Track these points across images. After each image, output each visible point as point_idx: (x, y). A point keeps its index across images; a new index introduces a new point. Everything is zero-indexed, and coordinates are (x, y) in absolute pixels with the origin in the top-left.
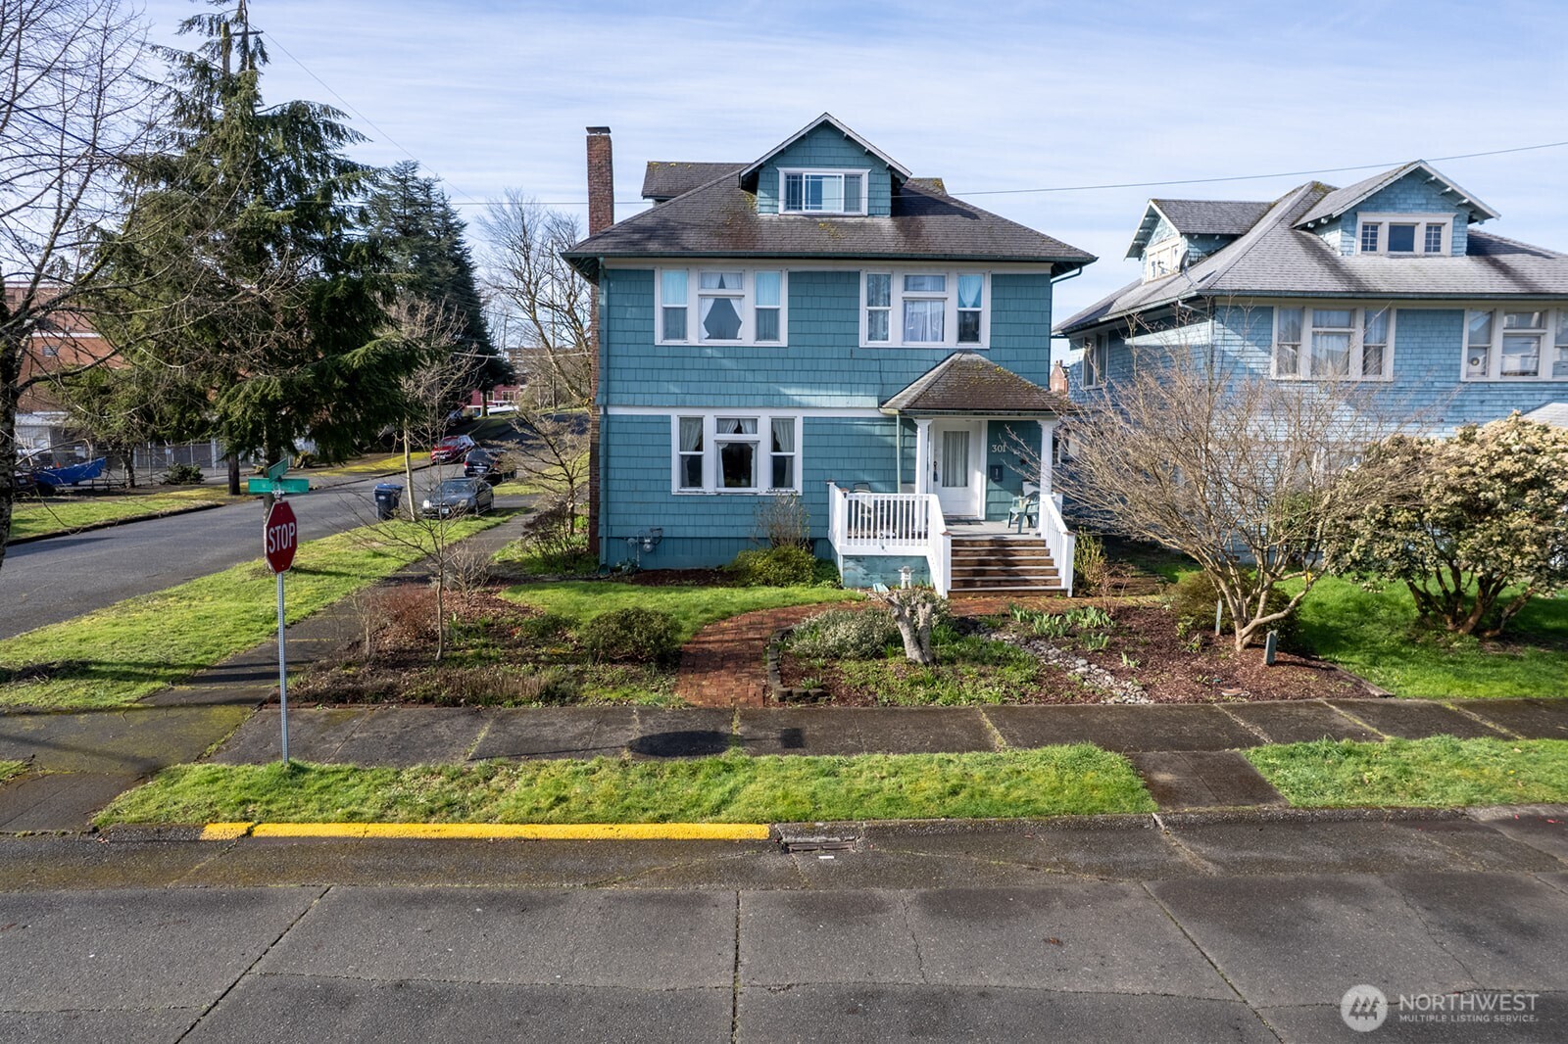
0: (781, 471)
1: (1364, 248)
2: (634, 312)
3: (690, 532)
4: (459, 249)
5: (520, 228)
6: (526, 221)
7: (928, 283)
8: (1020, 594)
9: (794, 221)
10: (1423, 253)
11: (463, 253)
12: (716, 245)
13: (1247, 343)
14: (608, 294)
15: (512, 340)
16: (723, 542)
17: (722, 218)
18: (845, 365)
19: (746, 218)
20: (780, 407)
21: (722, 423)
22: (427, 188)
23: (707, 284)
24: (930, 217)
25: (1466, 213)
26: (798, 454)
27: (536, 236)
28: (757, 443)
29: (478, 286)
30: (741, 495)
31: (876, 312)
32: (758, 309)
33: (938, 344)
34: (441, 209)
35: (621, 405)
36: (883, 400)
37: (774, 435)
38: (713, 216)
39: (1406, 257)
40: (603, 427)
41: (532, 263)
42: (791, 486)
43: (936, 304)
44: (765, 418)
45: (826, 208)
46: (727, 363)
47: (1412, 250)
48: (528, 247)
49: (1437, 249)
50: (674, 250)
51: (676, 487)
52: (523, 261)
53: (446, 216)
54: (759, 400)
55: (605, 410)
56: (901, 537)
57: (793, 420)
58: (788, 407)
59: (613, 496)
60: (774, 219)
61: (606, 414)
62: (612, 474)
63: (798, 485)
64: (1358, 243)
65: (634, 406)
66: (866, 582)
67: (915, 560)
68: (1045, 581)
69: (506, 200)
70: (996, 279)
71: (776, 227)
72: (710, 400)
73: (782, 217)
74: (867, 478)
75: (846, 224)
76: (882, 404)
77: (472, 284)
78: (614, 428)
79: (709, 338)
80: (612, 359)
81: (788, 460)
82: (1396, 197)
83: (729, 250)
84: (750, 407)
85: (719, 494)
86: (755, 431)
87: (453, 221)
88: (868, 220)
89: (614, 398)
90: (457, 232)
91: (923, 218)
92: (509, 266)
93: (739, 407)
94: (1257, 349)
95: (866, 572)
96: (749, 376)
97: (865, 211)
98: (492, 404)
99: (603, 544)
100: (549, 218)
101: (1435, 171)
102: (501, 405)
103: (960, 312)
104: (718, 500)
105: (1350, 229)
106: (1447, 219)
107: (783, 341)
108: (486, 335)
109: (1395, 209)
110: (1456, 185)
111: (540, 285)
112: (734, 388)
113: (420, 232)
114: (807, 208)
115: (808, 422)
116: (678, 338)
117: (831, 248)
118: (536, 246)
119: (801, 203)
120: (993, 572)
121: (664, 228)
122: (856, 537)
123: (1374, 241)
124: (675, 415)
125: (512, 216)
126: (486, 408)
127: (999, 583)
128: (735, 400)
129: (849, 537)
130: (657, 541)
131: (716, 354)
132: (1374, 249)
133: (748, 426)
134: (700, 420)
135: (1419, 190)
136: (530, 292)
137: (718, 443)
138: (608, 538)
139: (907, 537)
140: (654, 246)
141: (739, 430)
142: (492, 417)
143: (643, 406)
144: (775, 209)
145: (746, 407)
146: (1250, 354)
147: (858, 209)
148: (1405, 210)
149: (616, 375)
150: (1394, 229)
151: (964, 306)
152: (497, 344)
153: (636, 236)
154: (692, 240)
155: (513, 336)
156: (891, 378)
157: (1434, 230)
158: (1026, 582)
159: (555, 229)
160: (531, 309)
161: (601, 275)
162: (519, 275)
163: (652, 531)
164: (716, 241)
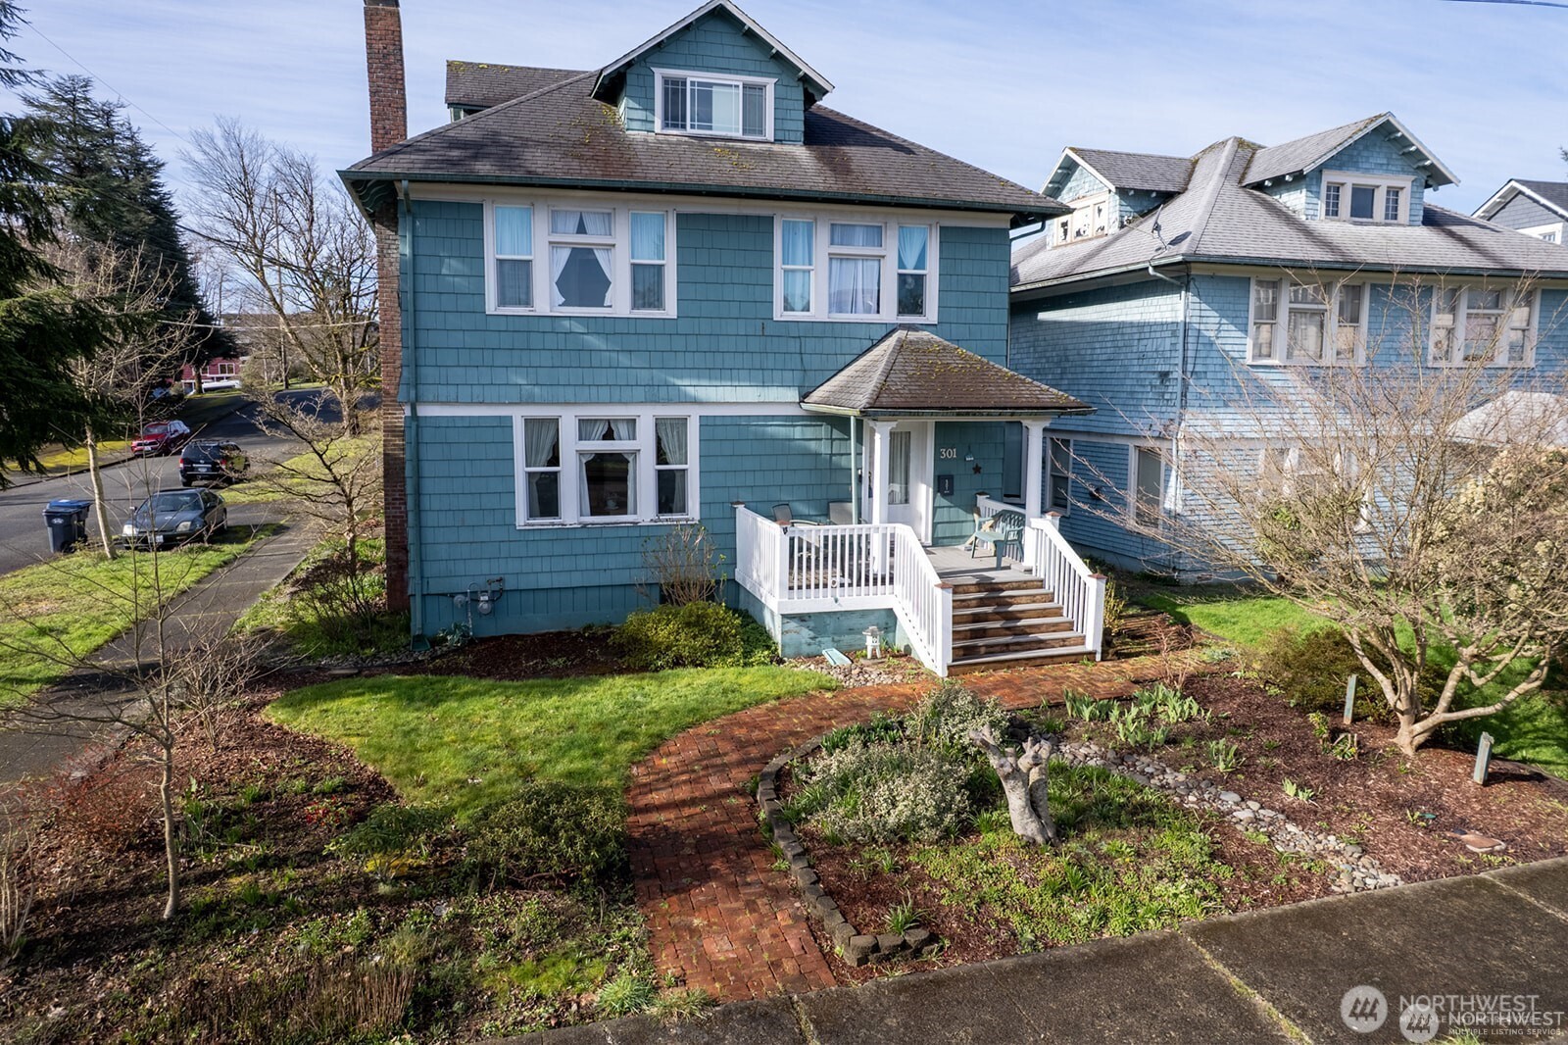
0: (669, 492)
1: (1327, 214)
2: (455, 265)
3: (545, 582)
4: (157, 194)
5: (239, 168)
6: (246, 161)
7: (860, 235)
8: (1038, 662)
9: (679, 143)
10: (1384, 221)
11: (162, 199)
12: (577, 171)
13: (1224, 321)
14: (413, 237)
15: (229, 306)
16: (591, 593)
17: (576, 135)
18: (755, 344)
19: (609, 135)
20: (669, 402)
21: (585, 427)
22: (107, 114)
23: (560, 227)
24: (853, 148)
25: (1423, 176)
26: (693, 467)
27: (260, 179)
28: (635, 453)
29: (184, 239)
30: (615, 526)
31: (793, 271)
32: (635, 266)
33: (873, 317)
34: (129, 143)
35: (437, 402)
36: (805, 390)
37: (659, 441)
38: (563, 131)
39: (1367, 224)
40: (411, 435)
41: (256, 210)
42: (683, 510)
43: (870, 263)
44: (646, 417)
45: (718, 129)
46: (594, 341)
47: (1372, 217)
48: (251, 192)
49: (1395, 217)
50: (517, 174)
51: (521, 518)
52: (245, 210)
53: (136, 151)
54: (639, 392)
55: (414, 409)
56: (859, 585)
57: (685, 420)
58: (680, 402)
59: (429, 536)
60: (650, 139)
61: (414, 416)
62: (426, 503)
63: (694, 510)
64: (1322, 207)
65: (457, 402)
66: (813, 649)
67: (876, 614)
68: (1064, 640)
69: (218, 133)
70: (945, 232)
71: (656, 150)
72: (569, 393)
73: (660, 137)
74: (785, 497)
75: (749, 151)
76: (804, 397)
77: (176, 237)
78: (427, 435)
79: (563, 305)
80: (422, 335)
81: (678, 474)
82: (1359, 154)
83: (597, 176)
84: (626, 403)
85: (585, 526)
86: (633, 436)
87: (146, 159)
88: (776, 148)
89: (428, 392)
90: (152, 172)
91: (845, 149)
92: (226, 214)
93: (611, 403)
94: (1232, 328)
95: (812, 634)
96: (624, 360)
97: (770, 135)
98: (206, 378)
99: (416, 605)
100: (276, 157)
101: (1403, 126)
102: (219, 379)
103: (900, 275)
104: (584, 534)
105: (1314, 189)
106: (1405, 182)
107: (671, 309)
108: (198, 298)
109: (1358, 169)
110: (1421, 143)
111: (268, 239)
112: (602, 376)
113: (100, 168)
114: (692, 127)
115: (706, 423)
116: (519, 303)
117: (739, 181)
118: (262, 190)
119: (684, 119)
120: (996, 633)
121: (496, 143)
122: (800, 588)
123: (1336, 205)
124: (518, 415)
125: (227, 153)
126: (200, 383)
127: (1007, 648)
128: (604, 392)
129: (791, 588)
130: (498, 596)
131: (578, 328)
132: (1336, 213)
133: (622, 430)
134: (555, 421)
135: (1380, 147)
136: (256, 247)
137: (581, 454)
138: (423, 596)
139: (867, 584)
140: (484, 168)
141: (609, 435)
142: (208, 395)
143: (472, 403)
144: (649, 126)
145: (620, 403)
146: (1226, 334)
147: (761, 132)
148: (1367, 170)
149: (428, 357)
150: (1357, 191)
151: (905, 268)
152: (212, 309)
153: (455, 153)
154: (539, 161)
155: (232, 299)
156: (814, 362)
157: (1394, 193)
158: (1041, 644)
159: (286, 170)
160: (258, 269)
161: (402, 208)
162: (240, 226)
163: (490, 582)
164: (575, 164)
